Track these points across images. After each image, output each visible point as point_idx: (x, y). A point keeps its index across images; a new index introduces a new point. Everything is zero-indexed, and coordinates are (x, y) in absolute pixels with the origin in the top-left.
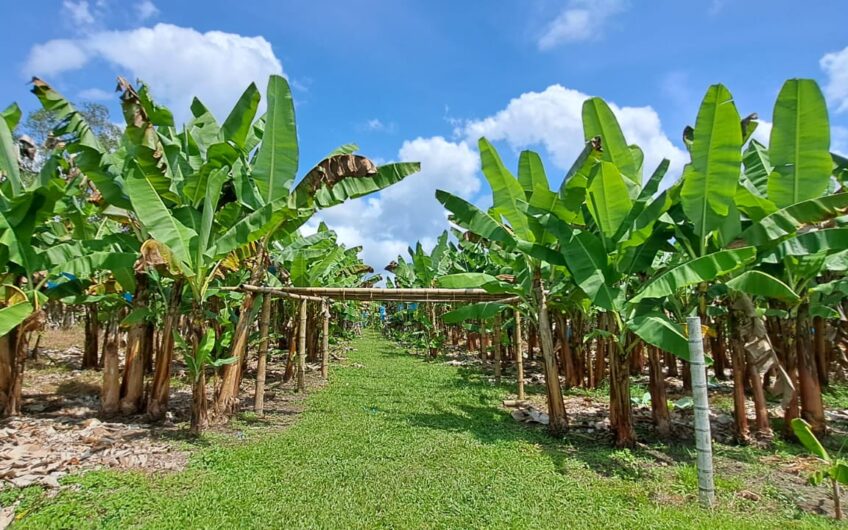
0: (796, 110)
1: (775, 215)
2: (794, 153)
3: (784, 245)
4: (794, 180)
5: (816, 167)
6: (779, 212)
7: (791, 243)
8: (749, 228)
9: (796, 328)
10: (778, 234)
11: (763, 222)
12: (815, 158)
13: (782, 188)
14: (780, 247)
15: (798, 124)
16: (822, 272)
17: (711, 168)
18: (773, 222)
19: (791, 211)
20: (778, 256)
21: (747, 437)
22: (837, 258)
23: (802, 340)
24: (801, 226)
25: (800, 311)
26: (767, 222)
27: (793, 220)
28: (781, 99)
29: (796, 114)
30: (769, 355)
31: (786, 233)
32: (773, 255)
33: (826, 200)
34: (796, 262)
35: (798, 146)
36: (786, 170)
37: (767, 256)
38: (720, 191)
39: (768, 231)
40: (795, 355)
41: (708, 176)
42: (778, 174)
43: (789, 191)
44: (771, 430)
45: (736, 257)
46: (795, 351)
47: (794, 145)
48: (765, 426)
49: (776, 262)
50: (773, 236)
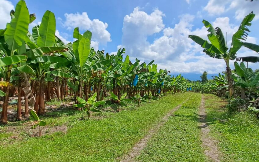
0: (48, 20)
1: (37, 49)
2: (46, 32)
3: (38, 58)
4: (45, 40)
5: (51, 38)
6: (38, 48)
7: (40, 58)
8: (28, 51)
9: (40, 84)
10: (37, 55)
11: (33, 50)
12: (51, 36)
13: (41, 42)
14: (37, 59)
15: (48, 24)
16: (49, 68)
17: (18, 28)
18: (36, 51)
19: (41, 48)
20: (36, 61)
21: (20, 118)
22: (53, 65)
23: (41, 87)
24: (44, 54)
25: (42, 79)
26: (34, 50)
27: (42, 52)
28: (45, 15)
29: (48, 21)
30: (30, 92)
31: (39, 55)
32: (35, 60)
33: (51, 48)
34: (42, 64)
35: (47, 31)
36: (44, 37)
37: (33, 61)
38: (20, 36)
39: (34, 53)
40: (39, 91)
41: (16, 30)
42: (40, 37)
43: (44, 43)
44: (29, 114)
45: (19, 58)
46: (39, 90)
47: (46, 30)
48: (27, 113)
49: (35, 63)
50: (36, 55)
